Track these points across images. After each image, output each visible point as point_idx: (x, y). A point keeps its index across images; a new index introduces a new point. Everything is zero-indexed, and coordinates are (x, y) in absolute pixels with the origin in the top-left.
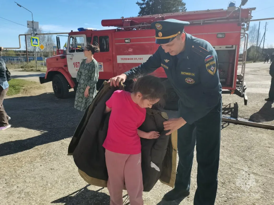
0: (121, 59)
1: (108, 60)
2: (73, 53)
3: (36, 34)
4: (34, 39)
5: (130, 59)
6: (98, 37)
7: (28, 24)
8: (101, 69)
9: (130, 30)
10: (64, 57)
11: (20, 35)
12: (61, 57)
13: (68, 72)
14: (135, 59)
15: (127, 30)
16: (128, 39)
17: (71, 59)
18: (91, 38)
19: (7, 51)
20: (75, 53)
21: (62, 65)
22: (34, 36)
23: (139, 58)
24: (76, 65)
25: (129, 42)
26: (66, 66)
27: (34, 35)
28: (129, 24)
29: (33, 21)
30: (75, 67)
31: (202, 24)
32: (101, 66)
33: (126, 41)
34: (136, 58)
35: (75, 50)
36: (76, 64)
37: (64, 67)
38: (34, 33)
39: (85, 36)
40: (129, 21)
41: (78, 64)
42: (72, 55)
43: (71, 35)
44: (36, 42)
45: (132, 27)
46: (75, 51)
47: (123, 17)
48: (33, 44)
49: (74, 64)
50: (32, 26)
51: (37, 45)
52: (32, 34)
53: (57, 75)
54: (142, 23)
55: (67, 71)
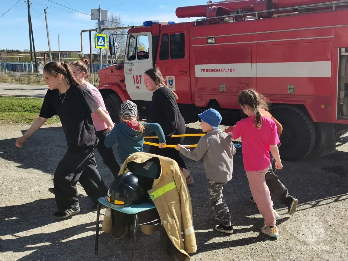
0: (202, 70)
1: (183, 72)
2: (133, 61)
3: (104, 29)
4: (100, 37)
5: (215, 70)
6: (169, 34)
7: (92, 14)
8: (172, 87)
9: (216, 23)
10: (120, 67)
11: (82, 31)
12: (116, 68)
13: (126, 90)
14: (222, 70)
15: (212, 24)
16: (213, 38)
17: (130, 70)
18: (159, 37)
19: (71, 56)
20: (136, 61)
21: (117, 80)
22: (100, 33)
23: (229, 69)
24: (137, 79)
25: (214, 42)
26: (123, 81)
27: (100, 30)
28: (215, 14)
29: (100, 9)
30: (135, 83)
31: (334, 9)
32: (172, 81)
33: (210, 41)
34: (225, 70)
35: (135, 56)
36: (136, 77)
37: (120, 83)
38: (100, 28)
39: (150, 33)
40: (215, 8)
41: (139, 78)
42: (132, 64)
43: (131, 34)
44: (103, 42)
45: (219, 18)
46: (136, 58)
47: (211, 2)
48: (98, 45)
49: (134, 78)
50: (97, 17)
51: (104, 46)
52: (97, 29)
53: (110, 95)
54: (237, 10)
55: (124, 90)
